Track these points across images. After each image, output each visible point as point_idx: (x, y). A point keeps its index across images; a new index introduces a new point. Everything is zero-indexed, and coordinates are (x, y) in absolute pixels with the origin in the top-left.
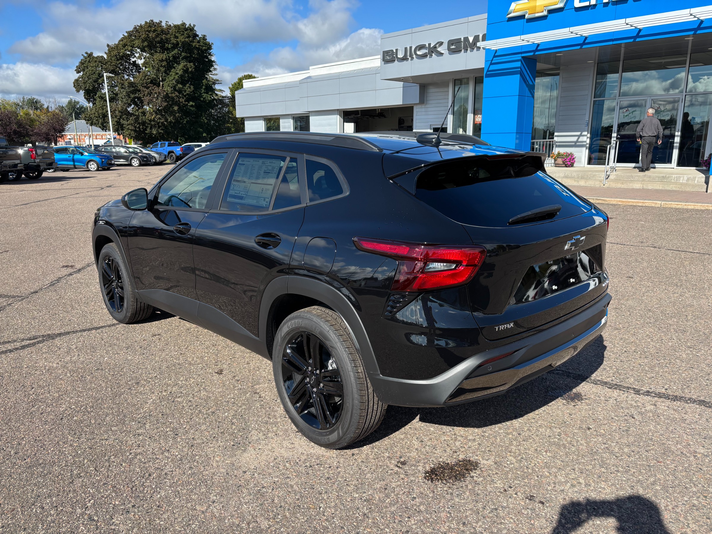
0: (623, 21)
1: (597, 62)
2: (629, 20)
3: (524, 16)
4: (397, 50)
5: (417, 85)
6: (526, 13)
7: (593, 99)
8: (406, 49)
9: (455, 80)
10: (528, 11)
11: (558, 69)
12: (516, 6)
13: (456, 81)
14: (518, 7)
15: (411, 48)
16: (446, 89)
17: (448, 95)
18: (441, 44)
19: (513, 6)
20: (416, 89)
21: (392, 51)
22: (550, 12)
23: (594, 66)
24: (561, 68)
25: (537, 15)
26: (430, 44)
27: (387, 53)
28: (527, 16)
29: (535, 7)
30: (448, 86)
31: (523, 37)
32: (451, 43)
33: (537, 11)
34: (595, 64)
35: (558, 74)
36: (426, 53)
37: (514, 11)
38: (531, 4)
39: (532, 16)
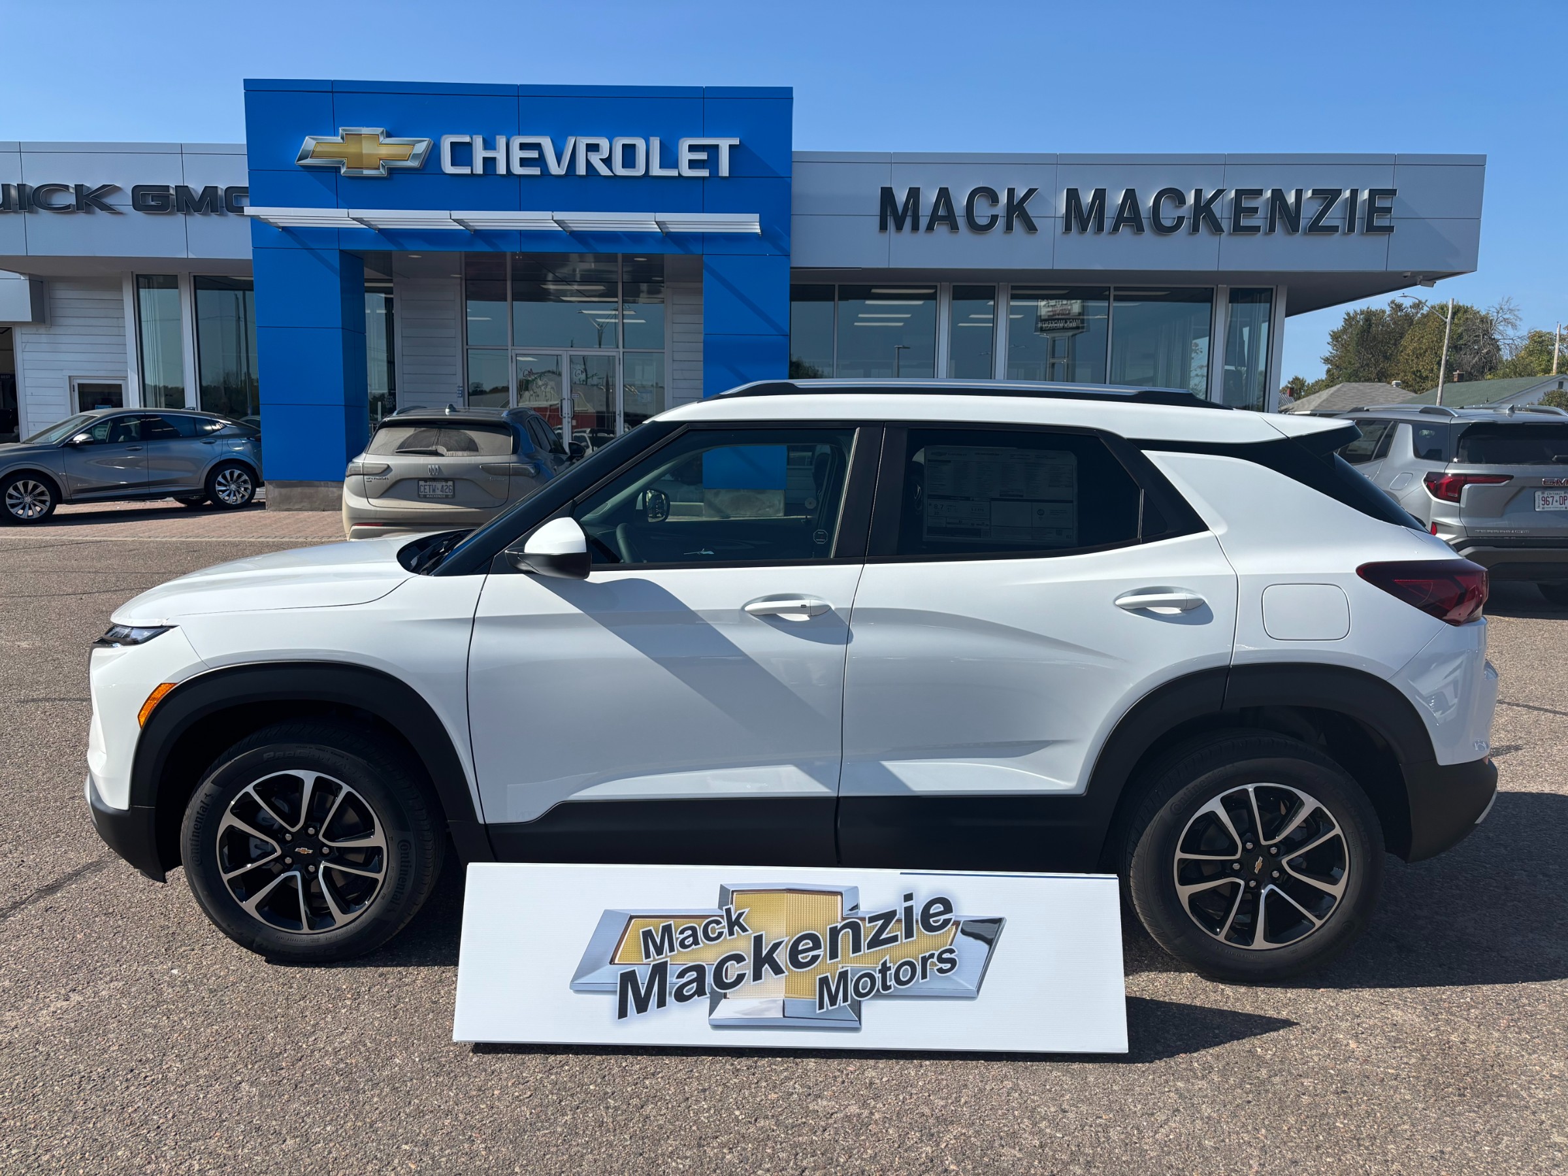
0: (547, 214)
1: (468, 278)
3: (340, 167)
6: (342, 163)
7: (466, 347)
9: (138, 276)
10: (345, 160)
12: (316, 146)
18: (110, 190)
19: (309, 143)
22: (392, 171)
23: (461, 285)
24: (397, 280)
25: (366, 172)
26: (79, 187)
28: (343, 171)
29: (361, 155)
31: (356, 213)
32: (141, 192)
33: (365, 165)
34: (463, 280)
36: (68, 207)
37: (312, 154)
38: (352, 149)
39: (354, 173)
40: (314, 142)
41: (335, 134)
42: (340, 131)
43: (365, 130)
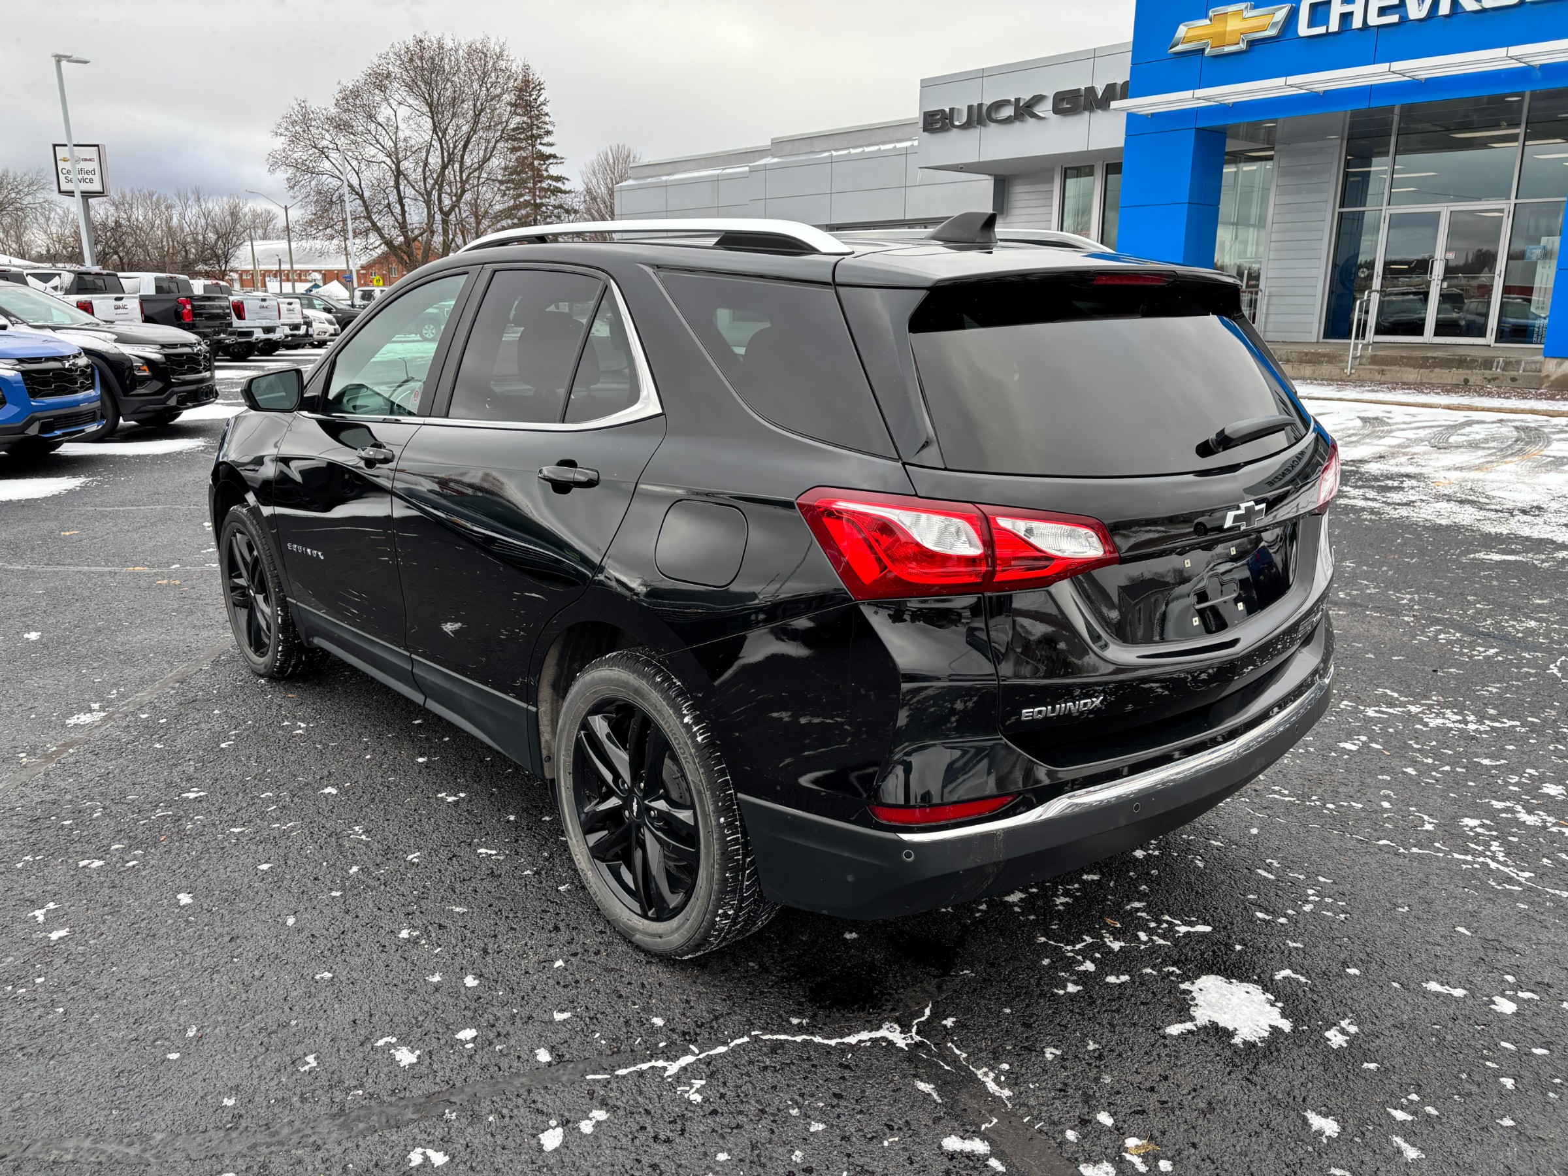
0: (1384, 67)
1: (1346, 137)
2: (1398, 66)
3: (1203, 50)
4: (952, 110)
5: (989, 177)
6: (1207, 44)
7: (1338, 210)
8: (970, 108)
9: (1066, 169)
10: (1210, 41)
11: (1272, 149)
12: (1187, 32)
13: (1068, 171)
14: (1192, 33)
15: (980, 106)
16: (1046, 187)
17: (1052, 198)
18: (1038, 99)
19: (1182, 31)
20: (985, 185)
21: (943, 111)
22: (1252, 43)
23: (1341, 145)
24: (1276, 148)
25: (1228, 49)
26: (1018, 100)
27: (933, 115)
28: (1207, 51)
29: (1225, 33)
30: (1051, 181)
31: (1200, 93)
32: (1059, 97)
33: (1227, 42)
34: (1342, 139)
35: (1270, 158)
36: (1009, 117)
37: (1183, 41)
38: (1217, 28)
39: (1218, 51)
40: (1185, 29)
41: (1206, 16)
42: (1211, 14)
43: (1231, 8)
